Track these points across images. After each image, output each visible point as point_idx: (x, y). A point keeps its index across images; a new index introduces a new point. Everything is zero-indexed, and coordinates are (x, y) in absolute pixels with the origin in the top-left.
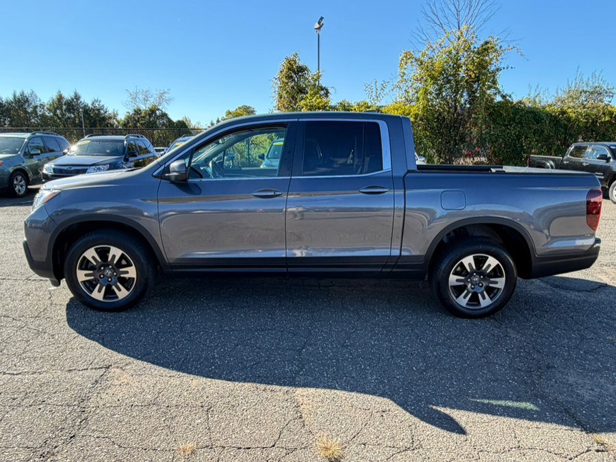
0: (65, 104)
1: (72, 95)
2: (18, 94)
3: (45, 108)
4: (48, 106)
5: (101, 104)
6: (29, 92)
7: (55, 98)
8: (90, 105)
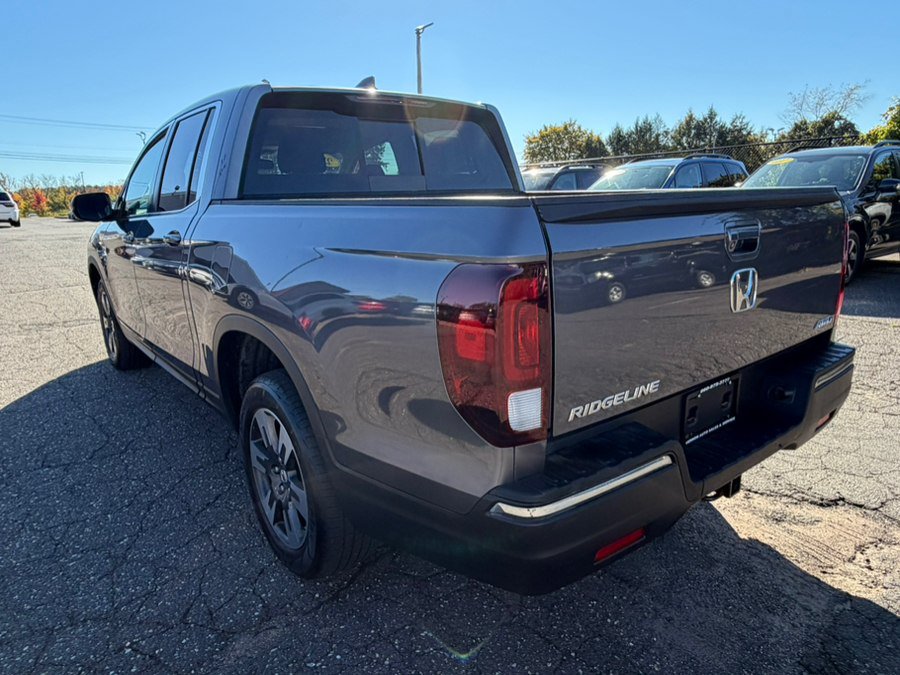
0: (694, 128)
1: (706, 113)
2: (640, 123)
3: (669, 136)
4: (673, 134)
5: (745, 121)
6: (654, 116)
7: (684, 121)
8: (728, 126)
